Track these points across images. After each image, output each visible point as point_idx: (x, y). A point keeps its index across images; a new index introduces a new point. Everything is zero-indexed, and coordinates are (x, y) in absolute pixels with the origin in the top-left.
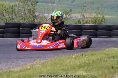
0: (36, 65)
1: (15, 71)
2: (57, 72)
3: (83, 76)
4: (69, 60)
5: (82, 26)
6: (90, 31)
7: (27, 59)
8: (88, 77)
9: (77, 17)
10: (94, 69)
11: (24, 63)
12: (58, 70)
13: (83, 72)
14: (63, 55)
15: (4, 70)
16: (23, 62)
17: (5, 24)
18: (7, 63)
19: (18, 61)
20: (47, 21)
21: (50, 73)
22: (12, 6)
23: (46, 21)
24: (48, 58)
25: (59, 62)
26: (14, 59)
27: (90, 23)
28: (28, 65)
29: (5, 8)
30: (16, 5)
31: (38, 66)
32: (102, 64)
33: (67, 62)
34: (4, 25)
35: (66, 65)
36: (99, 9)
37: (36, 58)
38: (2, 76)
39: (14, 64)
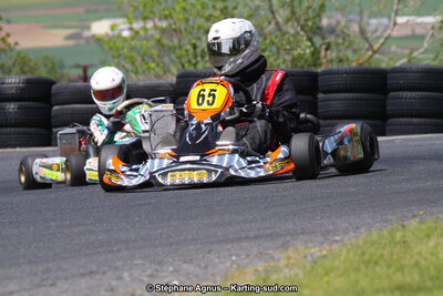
0: (286, 271)
4: (431, 243)
7: (252, 243)
11: (233, 262)
12: (377, 291)
14: (414, 216)
16: (231, 256)
17: (178, 77)
18: (160, 263)
19: (210, 252)
20: (375, 52)
23: (370, 53)
24: (346, 231)
25: (386, 252)
26: (192, 247)
28: (250, 270)
31: (293, 273)
33: (420, 253)
34: (171, 85)
35: (417, 265)
37: (294, 234)
39: (191, 268)
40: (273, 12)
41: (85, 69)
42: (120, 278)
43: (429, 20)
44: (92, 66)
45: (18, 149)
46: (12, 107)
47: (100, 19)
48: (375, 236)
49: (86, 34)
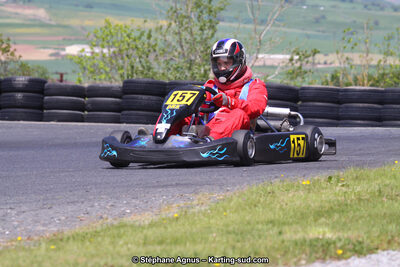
0: (198, 207)
1: (137, 223)
2: (253, 229)
3: (324, 243)
4: (290, 195)
5: (338, 90)
6: (361, 105)
7: (175, 189)
8: (339, 245)
9: (331, 64)
10: (357, 221)
11: (164, 200)
12: (258, 223)
13: (326, 230)
14: (276, 177)
15: (107, 219)
16: (162, 196)
17: (125, 83)
18: (117, 198)
19: (148, 192)
21: (234, 232)
22: (150, 31)
24: (234, 185)
25: (262, 200)
26: (137, 189)
27: (366, 82)
28: (175, 205)
29: (128, 36)
30: (161, 28)
31: (203, 208)
32: (383, 206)
33: (283, 201)
35: (281, 208)
36: (391, 42)
37: (202, 185)
38: (100, 239)
39: (138, 202)
40: (182, 47)
41: (62, 75)
42: (92, 206)
43: (281, 57)
44: (66, 73)
45: (22, 122)
46: (19, 96)
47: (72, 44)
48: (254, 188)
49: (63, 53)
